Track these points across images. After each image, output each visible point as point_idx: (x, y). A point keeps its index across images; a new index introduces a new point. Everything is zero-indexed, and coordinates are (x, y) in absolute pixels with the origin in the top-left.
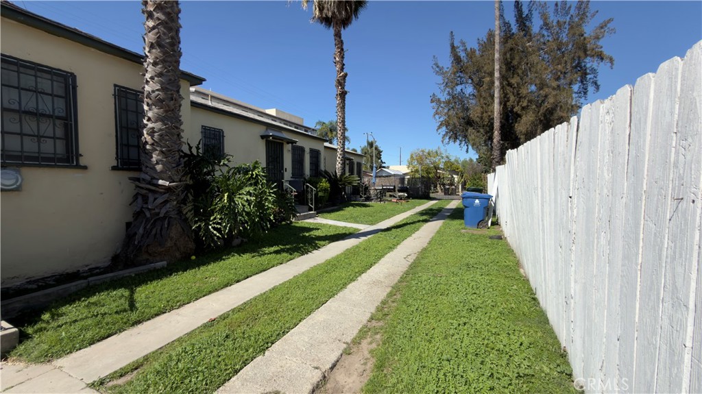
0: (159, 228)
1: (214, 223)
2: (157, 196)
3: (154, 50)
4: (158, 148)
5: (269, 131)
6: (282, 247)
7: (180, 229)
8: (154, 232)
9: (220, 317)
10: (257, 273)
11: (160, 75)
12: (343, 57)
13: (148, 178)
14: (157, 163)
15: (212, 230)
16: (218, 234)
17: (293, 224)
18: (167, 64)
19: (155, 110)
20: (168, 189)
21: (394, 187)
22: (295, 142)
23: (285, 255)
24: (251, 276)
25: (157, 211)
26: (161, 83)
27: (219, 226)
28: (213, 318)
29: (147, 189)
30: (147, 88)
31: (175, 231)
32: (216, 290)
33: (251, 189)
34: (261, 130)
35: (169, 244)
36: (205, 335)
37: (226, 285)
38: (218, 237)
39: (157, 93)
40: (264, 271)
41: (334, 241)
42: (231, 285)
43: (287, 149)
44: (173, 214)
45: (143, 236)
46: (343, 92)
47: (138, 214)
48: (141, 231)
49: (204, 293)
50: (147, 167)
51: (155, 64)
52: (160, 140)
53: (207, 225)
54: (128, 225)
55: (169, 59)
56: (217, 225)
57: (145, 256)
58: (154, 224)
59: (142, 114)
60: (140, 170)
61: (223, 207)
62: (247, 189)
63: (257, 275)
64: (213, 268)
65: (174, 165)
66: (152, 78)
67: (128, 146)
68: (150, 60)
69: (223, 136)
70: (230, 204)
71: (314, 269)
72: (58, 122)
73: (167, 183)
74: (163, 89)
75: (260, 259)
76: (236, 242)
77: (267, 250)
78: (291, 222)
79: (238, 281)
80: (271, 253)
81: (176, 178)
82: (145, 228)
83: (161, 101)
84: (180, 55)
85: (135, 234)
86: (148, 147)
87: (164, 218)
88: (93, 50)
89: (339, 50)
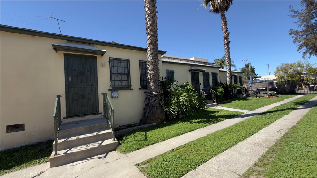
0: (153, 110)
1: (172, 109)
2: (152, 98)
3: (150, 46)
4: (152, 81)
5: (192, 67)
6: (201, 120)
7: (160, 111)
8: (152, 112)
9: (176, 148)
10: (190, 131)
11: (152, 54)
12: (226, 25)
13: (149, 92)
14: (152, 86)
15: (171, 111)
16: (174, 114)
17: (206, 109)
18: (154, 49)
19: (151, 67)
20: (156, 95)
21: (266, 88)
22: (204, 71)
23: (203, 124)
24: (188, 132)
25: (152, 103)
26: (152, 57)
27: (174, 110)
28: (173, 148)
29: (149, 96)
30: (148, 59)
31: (158, 112)
32: (174, 137)
33: (186, 94)
34: (189, 68)
35: (157, 116)
36: (171, 155)
37: (178, 135)
38: (174, 115)
39: (151, 60)
40: (193, 130)
41: (228, 119)
42: (179, 135)
43: (201, 74)
44: (158, 105)
45: (148, 113)
46: (228, 42)
47: (147, 105)
48: (148, 111)
49: (169, 137)
50: (149, 88)
51: (150, 50)
52: (153, 77)
53: (170, 109)
54: (144, 109)
55: (154, 48)
56: (173, 109)
57: (149, 121)
58: (152, 108)
59: (147, 69)
60: (147, 89)
61: (175, 102)
62: (184, 94)
63: (190, 132)
64: (172, 127)
65: (157, 86)
66: (150, 56)
67: (143, 81)
68: (149, 49)
69: (174, 73)
70: (178, 101)
71: (218, 132)
72: (126, 75)
73: (155, 93)
74: (153, 59)
75: (191, 125)
76: (181, 117)
77: (194, 121)
78: (205, 108)
79: (182, 134)
80: (196, 123)
81: (158, 91)
82: (149, 110)
83: (152, 63)
84: (158, 45)
85: (146, 112)
86: (149, 80)
87: (155, 106)
88: (134, 50)
89: (224, 22)
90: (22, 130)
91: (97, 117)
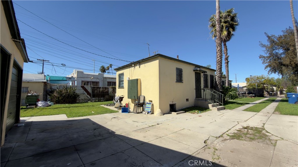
12: (227, 51)
41: (247, 104)
89: (225, 49)
90: (188, 101)
91: (201, 99)
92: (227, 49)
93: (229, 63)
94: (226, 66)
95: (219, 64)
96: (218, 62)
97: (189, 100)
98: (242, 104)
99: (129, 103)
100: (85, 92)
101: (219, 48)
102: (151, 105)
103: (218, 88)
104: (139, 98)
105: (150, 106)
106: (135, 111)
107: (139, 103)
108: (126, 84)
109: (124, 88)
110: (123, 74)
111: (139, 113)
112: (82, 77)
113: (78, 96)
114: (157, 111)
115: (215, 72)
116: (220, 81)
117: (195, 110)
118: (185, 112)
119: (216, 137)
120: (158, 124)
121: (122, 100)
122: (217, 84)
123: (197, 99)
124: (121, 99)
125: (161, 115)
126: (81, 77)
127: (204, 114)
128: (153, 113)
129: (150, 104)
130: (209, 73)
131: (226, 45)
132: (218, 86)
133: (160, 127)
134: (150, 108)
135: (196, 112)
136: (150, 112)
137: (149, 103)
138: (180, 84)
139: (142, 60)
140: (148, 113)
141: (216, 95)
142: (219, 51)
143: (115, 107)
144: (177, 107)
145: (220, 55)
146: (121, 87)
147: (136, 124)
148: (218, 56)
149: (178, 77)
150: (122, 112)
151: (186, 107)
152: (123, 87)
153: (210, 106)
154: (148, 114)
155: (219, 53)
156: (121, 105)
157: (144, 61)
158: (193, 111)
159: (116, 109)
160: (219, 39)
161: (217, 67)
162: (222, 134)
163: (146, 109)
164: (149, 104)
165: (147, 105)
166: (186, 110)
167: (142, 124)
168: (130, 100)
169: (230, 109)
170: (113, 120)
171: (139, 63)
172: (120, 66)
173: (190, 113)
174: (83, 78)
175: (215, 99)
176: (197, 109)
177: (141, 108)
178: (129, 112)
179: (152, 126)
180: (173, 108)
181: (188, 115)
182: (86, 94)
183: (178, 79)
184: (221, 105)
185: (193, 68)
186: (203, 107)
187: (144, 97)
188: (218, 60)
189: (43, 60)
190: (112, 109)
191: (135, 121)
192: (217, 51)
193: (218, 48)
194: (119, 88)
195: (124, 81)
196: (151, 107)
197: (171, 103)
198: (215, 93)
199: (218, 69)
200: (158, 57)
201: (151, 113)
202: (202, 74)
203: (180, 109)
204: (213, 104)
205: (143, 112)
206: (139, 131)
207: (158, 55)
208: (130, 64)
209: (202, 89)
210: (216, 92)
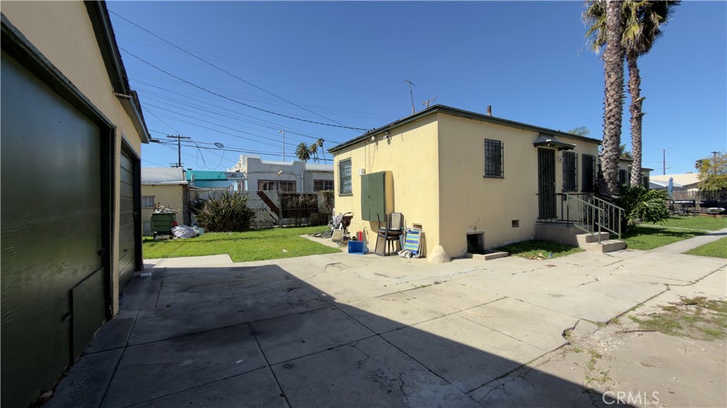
4: (611, 181)
12: (639, 84)
14: (611, 188)
20: (614, 200)
21: (693, 201)
46: (639, 115)
73: (616, 197)
89: (634, 79)
90: (518, 226)
91: (554, 220)
92: (638, 77)
93: (643, 118)
94: (634, 127)
95: (612, 123)
96: (609, 118)
97: (520, 223)
98: (680, 235)
99: (364, 231)
100: (265, 205)
101: (612, 76)
102: (419, 235)
103: (606, 190)
104: (388, 220)
105: (417, 238)
106: (380, 250)
107: (388, 230)
108: (356, 185)
109: (352, 195)
110: (348, 162)
111: (389, 255)
112: (259, 172)
113: (253, 214)
114: (435, 250)
115: (600, 148)
116: (612, 170)
117: (536, 249)
118: (509, 255)
119: (599, 324)
120: (437, 283)
121: (348, 224)
122: (604, 180)
123: (543, 220)
124: (346, 221)
125: (444, 262)
126: (257, 172)
127: (563, 262)
128: (423, 256)
129: (417, 233)
130: (579, 150)
131: (636, 67)
132: (606, 184)
133: (441, 290)
134: (417, 242)
135: (540, 255)
136: (418, 252)
137: (412, 230)
138: (494, 182)
139: (395, 124)
140: (412, 255)
141: (599, 209)
142: (614, 87)
143: (334, 241)
144: (488, 242)
145: (615, 97)
146: (345, 192)
147: (383, 281)
148: (611, 100)
149: (491, 164)
150: (351, 251)
151: (510, 242)
152: (349, 193)
153: (581, 239)
154: (411, 257)
155: (612, 93)
156: (347, 236)
157: (400, 126)
158: (531, 253)
159: (335, 245)
160: (614, 52)
161: (607, 132)
162: (615, 316)
163: (407, 246)
164: (413, 233)
165: (410, 237)
166: (513, 249)
167: (397, 281)
168: (367, 223)
169: (641, 249)
170: (330, 269)
171: (388, 131)
172: (342, 143)
173: (521, 256)
174: (261, 172)
175: (597, 221)
176: (542, 248)
177: (395, 242)
178: (367, 252)
179: (423, 287)
180: (475, 245)
181: (517, 262)
182: (269, 209)
183: (491, 170)
184: (613, 237)
185: (532, 137)
186: (561, 242)
187: (402, 217)
188: (611, 110)
189: (179, 137)
190: (327, 245)
191: (380, 273)
192: (608, 85)
193: (609, 76)
194: (340, 196)
195: (352, 177)
196: (418, 240)
197: (472, 232)
198: (597, 205)
199: (607, 137)
200: (436, 112)
201: (419, 255)
202: (559, 155)
203: (495, 246)
204: (589, 234)
205: (399, 253)
206: (391, 299)
207: (435, 108)
208: (366, 135)
209: (559, 194)
210: (601, 202)
